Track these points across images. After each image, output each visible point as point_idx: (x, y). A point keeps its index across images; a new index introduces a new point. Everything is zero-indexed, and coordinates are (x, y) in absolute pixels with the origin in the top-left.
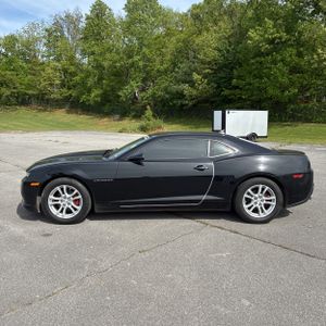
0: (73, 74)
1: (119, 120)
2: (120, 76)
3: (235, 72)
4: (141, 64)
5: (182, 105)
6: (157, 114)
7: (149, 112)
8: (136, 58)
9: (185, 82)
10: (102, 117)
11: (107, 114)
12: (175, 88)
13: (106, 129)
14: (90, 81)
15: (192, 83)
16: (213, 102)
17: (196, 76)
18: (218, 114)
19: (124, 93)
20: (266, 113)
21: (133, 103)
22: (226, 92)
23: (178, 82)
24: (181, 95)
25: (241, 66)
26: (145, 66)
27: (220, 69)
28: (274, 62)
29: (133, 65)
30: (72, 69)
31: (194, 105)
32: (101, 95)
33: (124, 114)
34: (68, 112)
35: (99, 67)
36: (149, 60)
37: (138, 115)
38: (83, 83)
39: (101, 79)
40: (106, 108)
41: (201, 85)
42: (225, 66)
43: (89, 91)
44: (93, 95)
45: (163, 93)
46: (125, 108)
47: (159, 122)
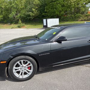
1: (10, 25)
2: (8, 10)
4: (15, 6)
5: (30, 19)
7: (20, 21)
8: (13, 4)
9: (30, 11)
10: (4, 24)
11: (6, 23)
12: (27, 13)
13: (6, 28)
15: (33, 12)
17: (33, 9)
19: (11, 16)
21: (14, 19)
22: (43, 14)
24: (29, 16)
25: (47, 5)
27: (41, 7)
28: (57, 4)
31: (34, 19)
33: (11, 23)
36: (17, 5)
40: (5, 21)
41: (35, 12)
42: (42, 6)
45: (23, 15)
46: (11, 21)
47: (23, 24)
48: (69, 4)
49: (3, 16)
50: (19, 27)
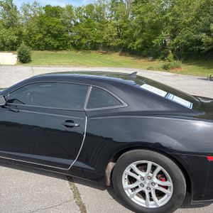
0: (126, 29)
2: (156, 29)
4: (171, 19)
5: (200, 50)
7: (171, 55)
8: (168, 14)
9: (203, 32)
10: (140, 59)
11: (145, 57)
14: (136, 33)
15: (209, 33)
19: (157, 41)
21: (163, 49)
23: (198, 31)
24: (199, 42)
26: (174, 20)
29: (166, 20)
30: (125, 25)
31: (209, 51)
32: (143, 43)
33: (156, 56)
35: (143, 23)
36: (178, 16)
38: (131, 34)
39: (142, 32)
40: (145, 52)
43: (135, 41)
44: (137, 43)
45: (185, 41)
46: (157, 53)
49: (142, 40)
50: (165, 68)
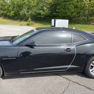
0: (5, 6)
1: (20, 21)
2: (20, 7)
3: (57, 7)
4: (27, 3)
5: (40, 17)
6: (32, 20)
7: (30, 19)
8: (25, 1)
9: (41, 10)
10: (14, 20)
11: (16, 20)
12: (38, 12)
13: (16, 25)
14: (10, 8)
15: (44, 10)
16: (50, 17)
17: (45, 8)
18: (53, 20)
19: (21, 13)
20: (68, 20)
21: (25, 16)
22: (54, 14)
23: (39, 10)
24: (40, 14)
25: (59, 5)
26: (28, 4)
28: (70, 4)
29: (24, 3)
31: (44, 18)
32: (14, 13)
34: (3, 18)
35: (13, 3)
36: (29, 2)
37: (26, 20)
38: (8, 9)
39: (14, 8)
41: (46, 11)
42: (54, 5)
43: (10, 12)
44: (11, 13)
45: (34, 13)
46: (22, 18)
47: (33, 22)
48: (83, 6)
49: (14, 12)
